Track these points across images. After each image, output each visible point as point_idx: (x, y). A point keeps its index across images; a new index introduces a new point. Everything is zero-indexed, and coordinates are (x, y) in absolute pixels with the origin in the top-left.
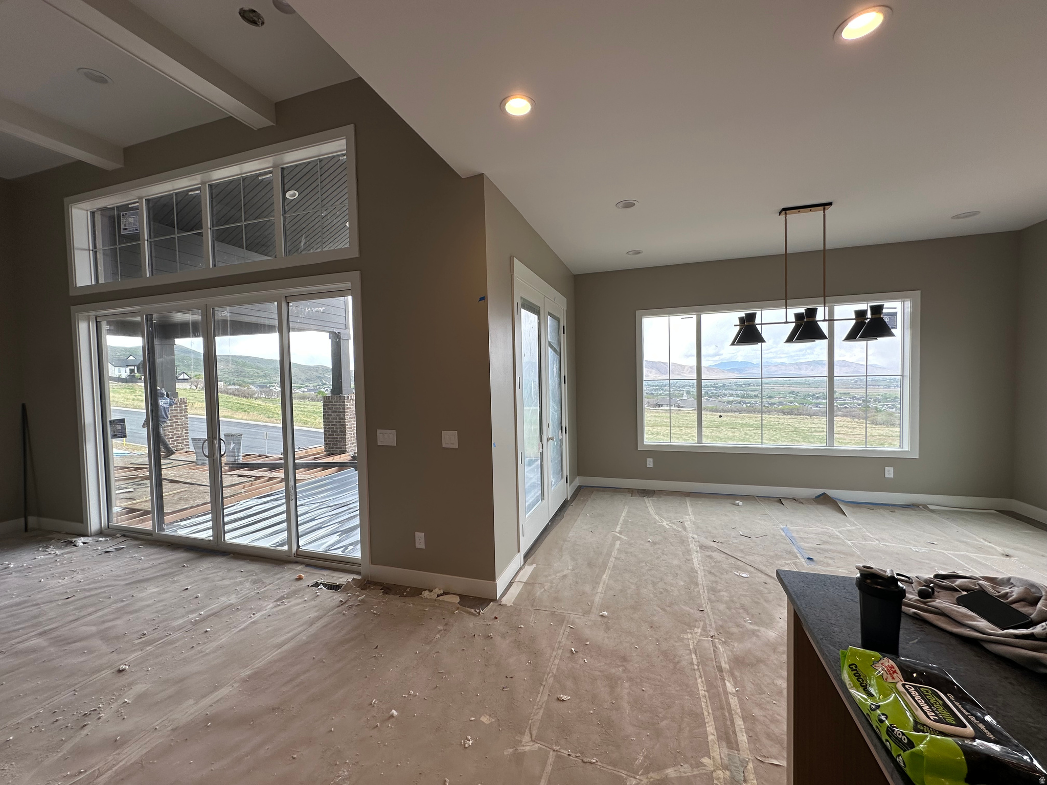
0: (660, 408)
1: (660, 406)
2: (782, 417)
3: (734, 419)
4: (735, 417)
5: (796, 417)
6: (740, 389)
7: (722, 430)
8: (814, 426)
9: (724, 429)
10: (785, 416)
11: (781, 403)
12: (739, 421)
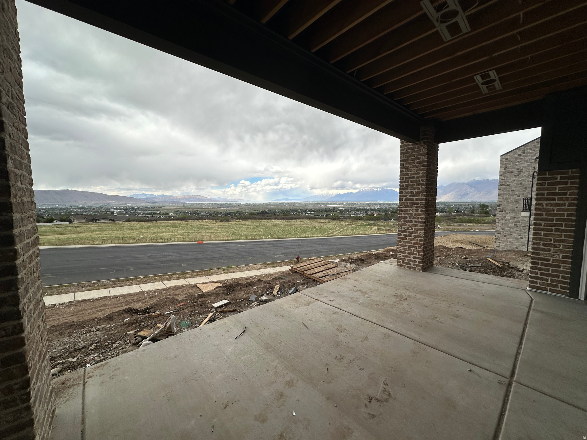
6: (149, 210)
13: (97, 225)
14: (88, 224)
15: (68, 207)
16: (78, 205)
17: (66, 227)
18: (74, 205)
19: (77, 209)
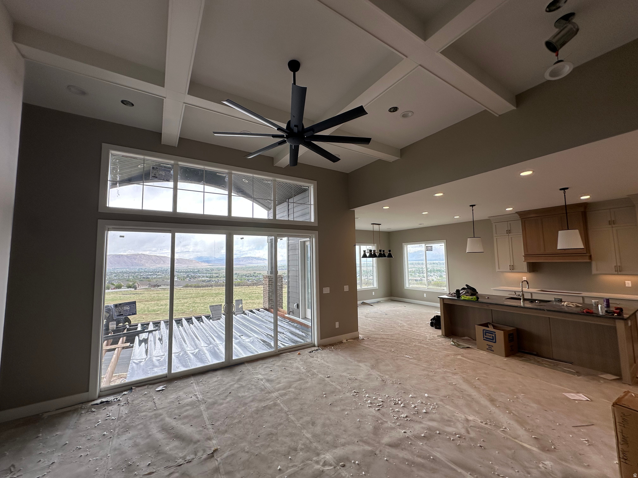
0: (159, 288)
1: (158, 286)
3: (210, 291)
4: (210, 290)
6: (208, 273)
7: (206, 298)
8: (251, 291)
9: (207, 298)
12: (214, 292)
13: (158, 292)
14: (150, 291)
15: (137, 270)
16: (145, 268)
17: (131, 294)
18: (141, 268)
19: (144, 272)
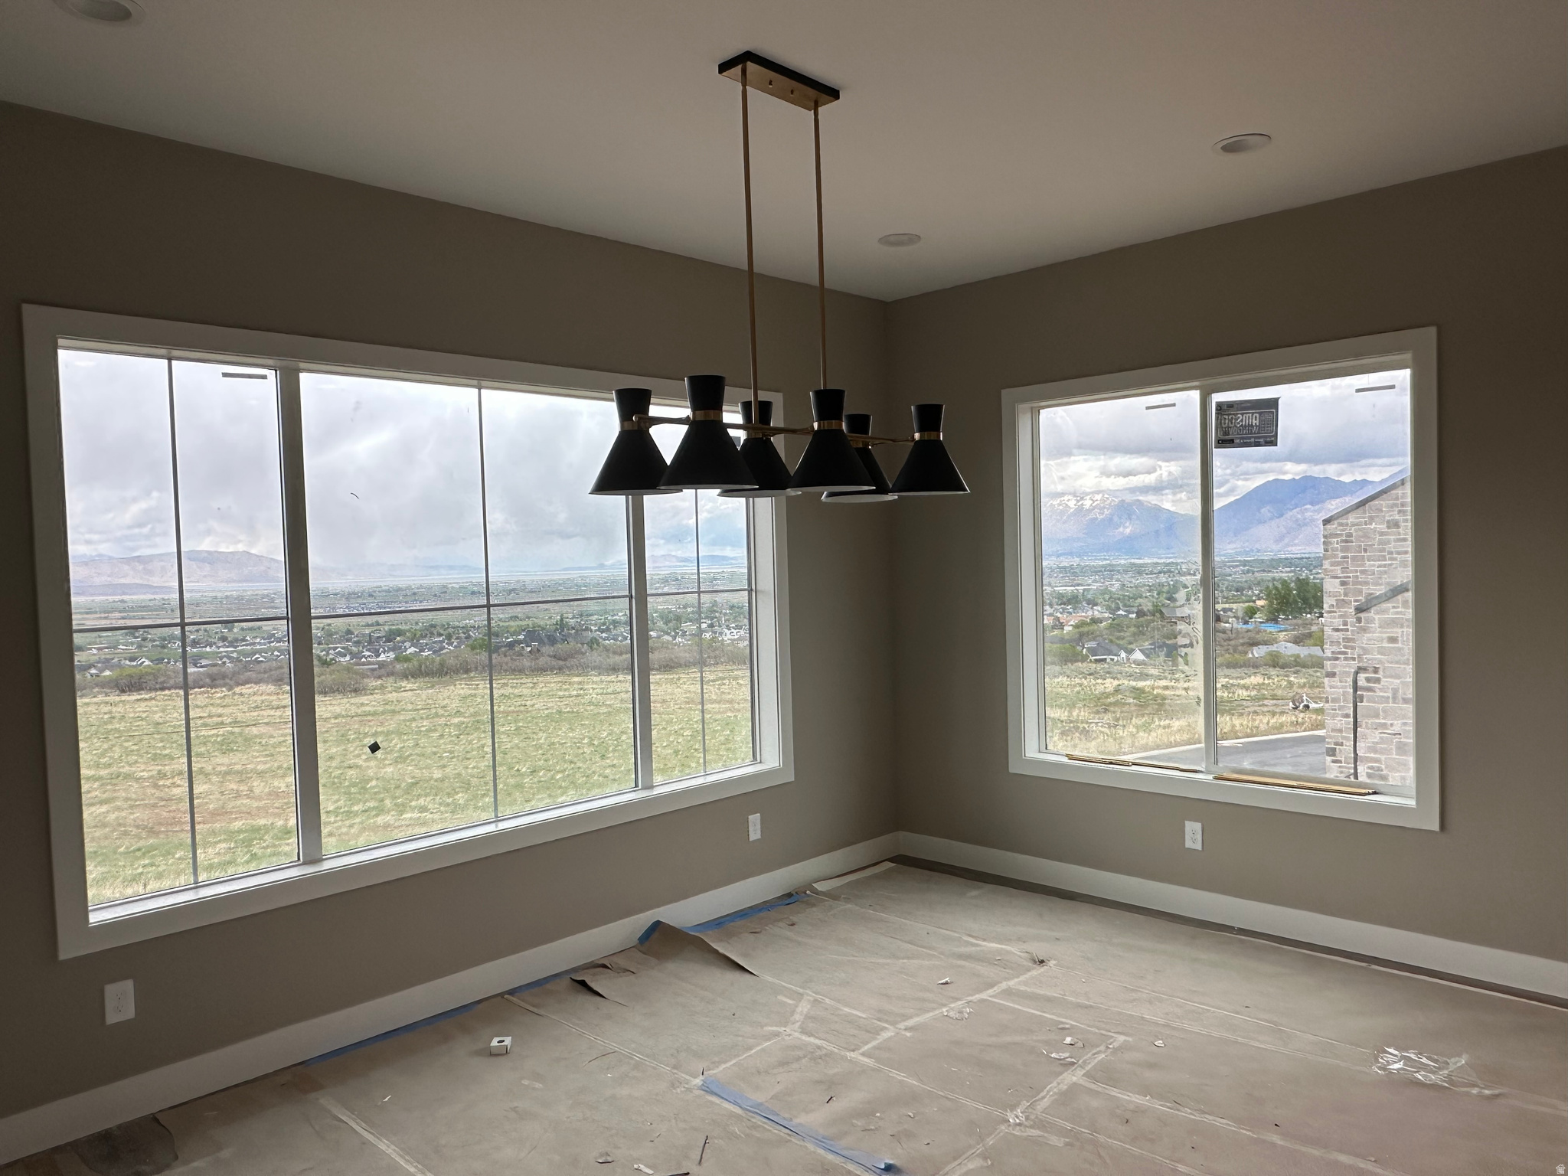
2: (117, 699)
5: (153, 694)
10: (124, 697)
11: (107, 663)
